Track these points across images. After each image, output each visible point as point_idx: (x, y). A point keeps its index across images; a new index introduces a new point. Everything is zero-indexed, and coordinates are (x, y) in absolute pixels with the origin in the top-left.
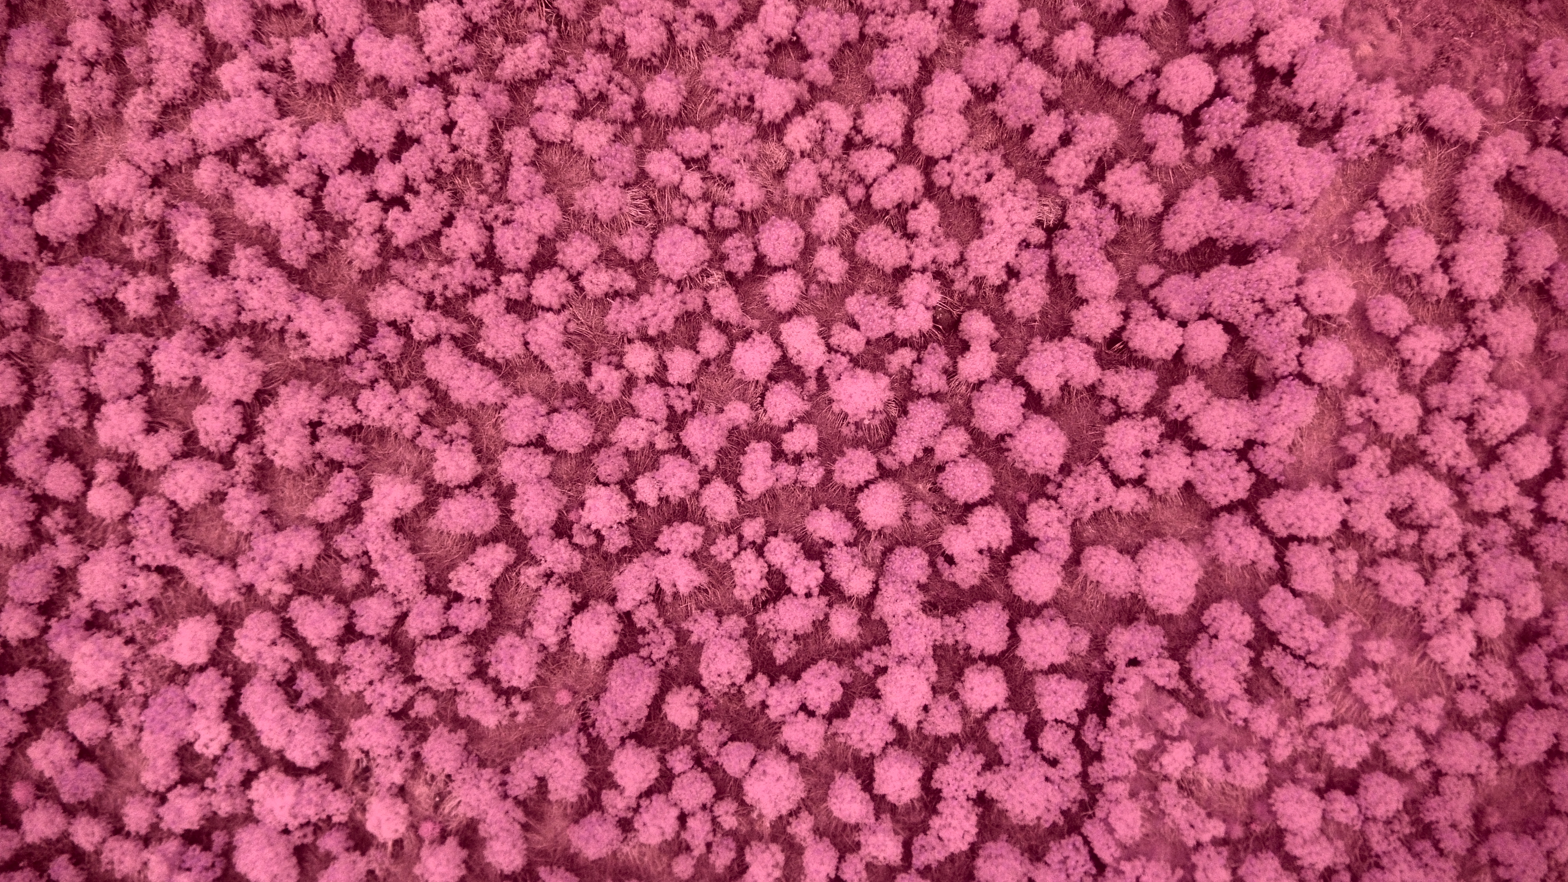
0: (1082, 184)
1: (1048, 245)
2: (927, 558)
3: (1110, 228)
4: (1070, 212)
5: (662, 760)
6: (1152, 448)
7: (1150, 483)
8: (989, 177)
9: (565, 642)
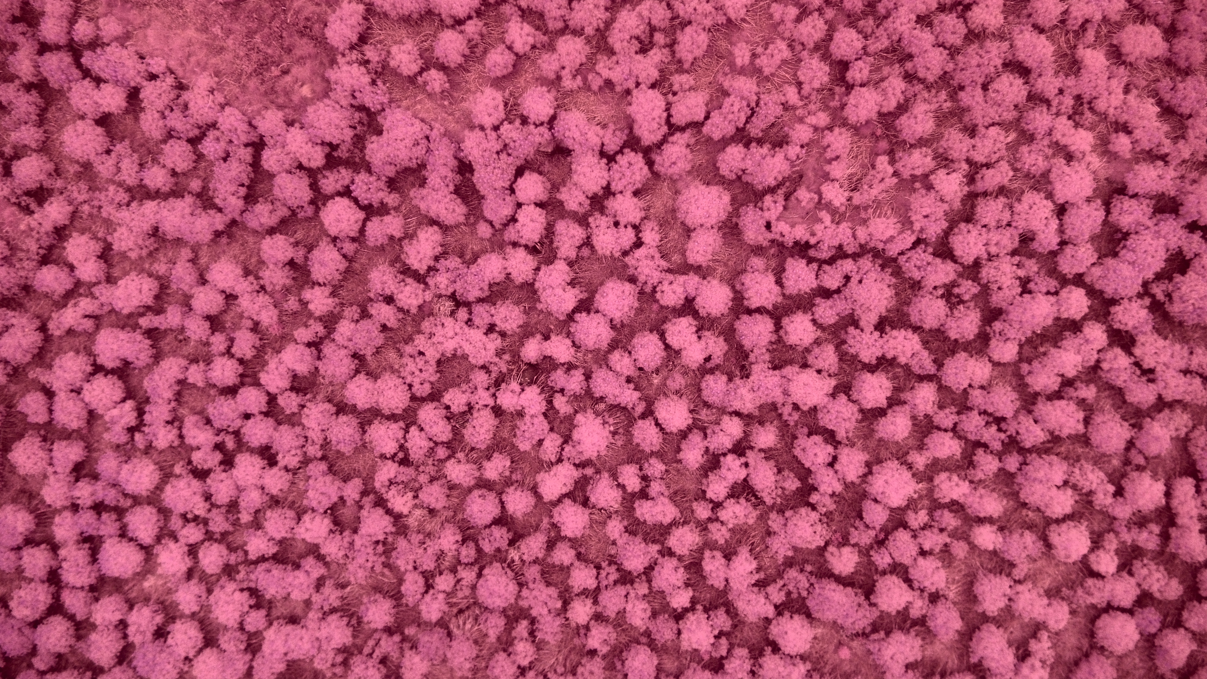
0: (422, 286)
1: (468, 305)
2: (708, 377)
3: (453, 262)
4: (444, 292)
5: (884, 573)
6: (611, 221)
7: (637, 221)
8: (421, 353)
9: (803, 658)
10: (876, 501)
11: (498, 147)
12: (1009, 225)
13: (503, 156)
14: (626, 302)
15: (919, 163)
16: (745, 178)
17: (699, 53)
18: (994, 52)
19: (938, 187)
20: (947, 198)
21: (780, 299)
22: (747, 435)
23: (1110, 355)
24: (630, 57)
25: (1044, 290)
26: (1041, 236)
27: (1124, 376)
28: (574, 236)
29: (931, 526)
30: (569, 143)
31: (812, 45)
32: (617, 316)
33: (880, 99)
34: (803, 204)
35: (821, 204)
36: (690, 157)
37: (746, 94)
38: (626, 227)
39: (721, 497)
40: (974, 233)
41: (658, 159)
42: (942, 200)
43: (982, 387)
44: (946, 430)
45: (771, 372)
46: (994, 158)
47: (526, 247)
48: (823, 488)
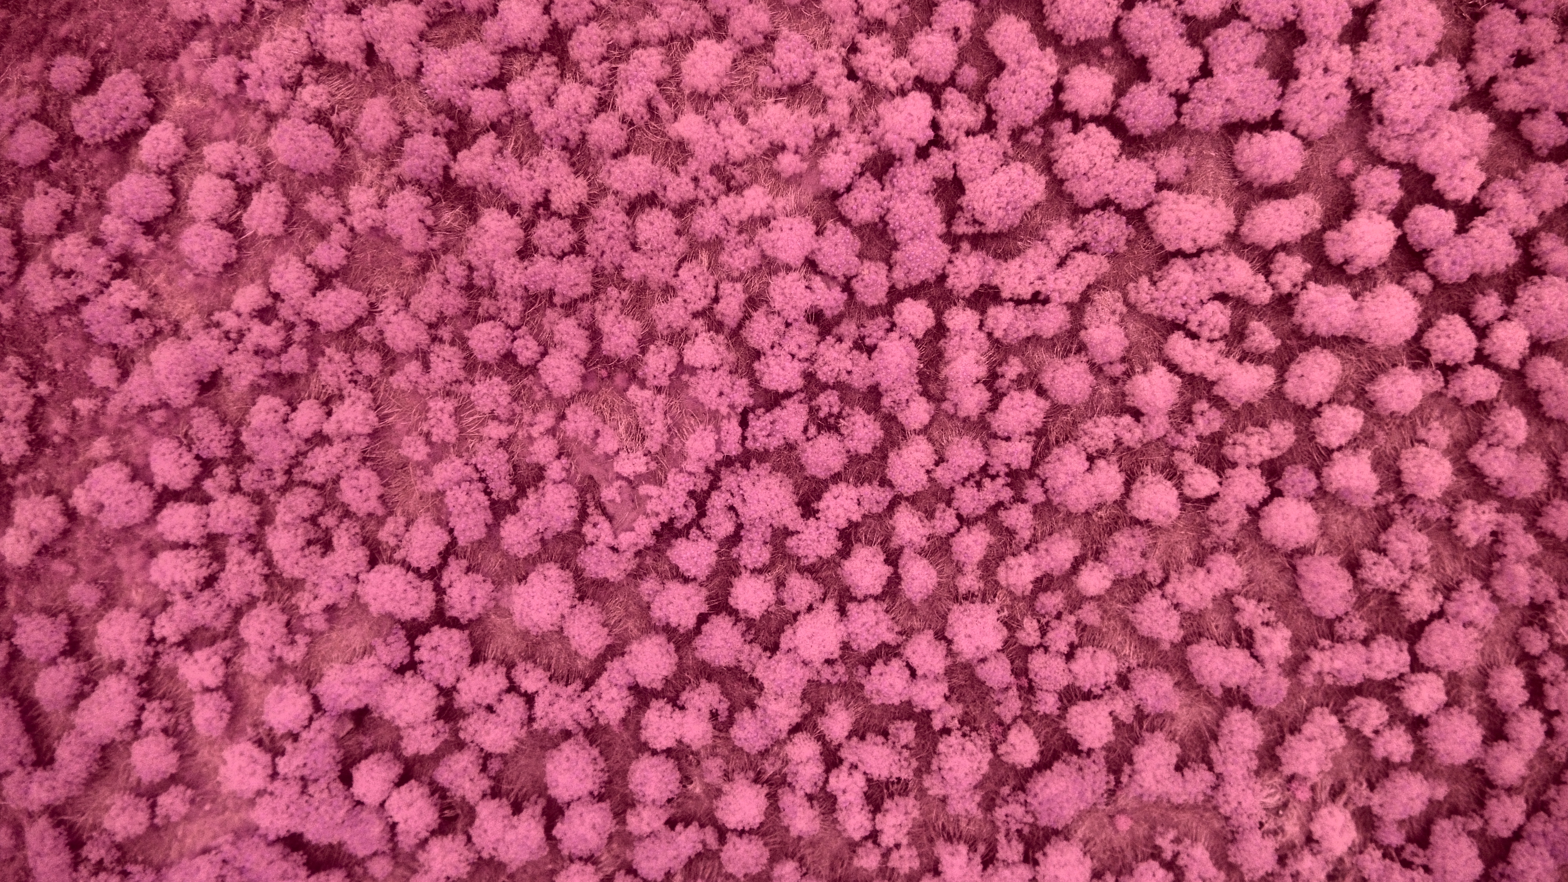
10: (983, 660)
11: (296, 788)
12: (788, 325)
13: (311, 789)
14: (581, 764)
15: (662, 362)
16: (548, 536)
17: (376, 490)
18: (608, 214)
19: (698, 365)
20: (717, 363)
21: (704, 592)
22: (821, 738)
23: (990, 323)
24: (322, 567)
25: (881, 333)
26: (822, 304)
27: (1021, 325)
28: (465, 769)
29: (1047, 623)
30: (355, 705)
31: (462, 375)
32: (589, 785)
33: (566, 353)
34: (618, 500)
35: (633, 483)
36: (480, 577)
37: (457, 477)
38: (500, 701)
39: (868, 826)
40: (772, 361)
41: (453, 613)
42: (714, 370)
43: (937, 464)
44: (958, 530)
45: (773, 662)
46: (711, 291)
47: (433, 833)
48: (932, 705)
